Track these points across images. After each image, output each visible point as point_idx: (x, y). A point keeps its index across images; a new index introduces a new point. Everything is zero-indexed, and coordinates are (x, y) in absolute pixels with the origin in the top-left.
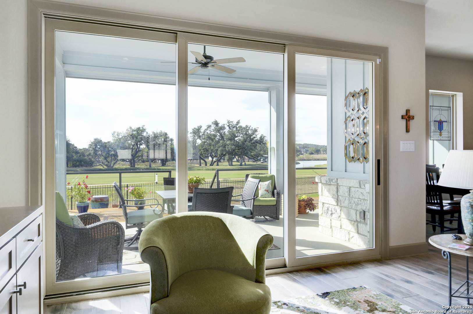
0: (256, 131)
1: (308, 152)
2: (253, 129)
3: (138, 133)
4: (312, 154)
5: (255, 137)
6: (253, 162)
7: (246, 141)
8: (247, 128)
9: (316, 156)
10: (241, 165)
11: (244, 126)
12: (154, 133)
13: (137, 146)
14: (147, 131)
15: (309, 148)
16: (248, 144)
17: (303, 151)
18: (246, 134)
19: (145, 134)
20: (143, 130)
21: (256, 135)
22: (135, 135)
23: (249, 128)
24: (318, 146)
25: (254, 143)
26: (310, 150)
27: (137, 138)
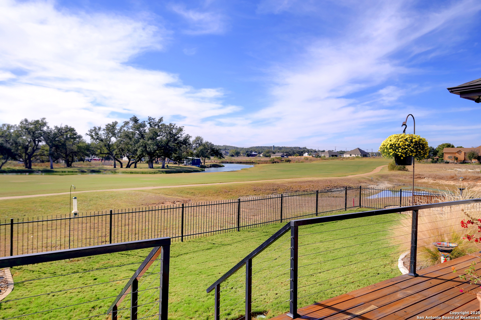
0: (181, 130)
1: (228, 154)
2: (178, 127)
3: (36, 127)
4: (232, 156)
5: (179, 137)
6: (174, 164)
7: (169, 141)
8: (171, 127)
9: (236, 159)
10: (163, 167)
11: (168, 124)
12: (56, 127)
13: (35, 143)
14: (48, 125)
15: (228, 150)
16: (171, 144)
17: (223, 152)
18: (170, 133)
19: (45, 129)
20: (44, 124)
21: (181, 135)
22: (32, 129)
23: (174, 126)
24: (237, 148)
25: (178, 143)
26: (230, 152)
27: (34, 133)
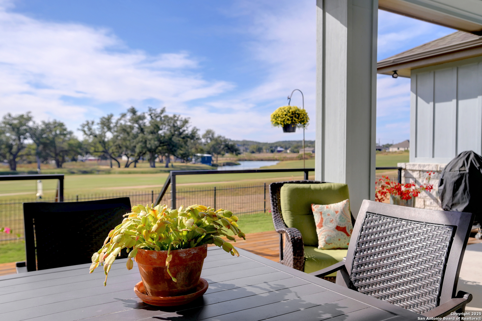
0: (186, 122)
1: (248, 151)
2: (183, 119)
3: (20, 122)
4: (253, 152)
5: (184, 131)
6: (182, 162)
7: (173, 135)
8: (174, 119)
9: (257, 155)
10: (167, 166)
11: (171, 115)
12: (44, 123)
13: (20, 141)
14: (34, 119)
15: (249, 145)
16: (175, 139)
17: (241, 149)
18: (174, 126)
19: (30, 124)
20: (29, 119)
21: (187, 128)
22: (16, 125)
23: (178, 118)
24: (259, 143)
25: (183, 138)
26: (251, 148)
27: (18, 129)
